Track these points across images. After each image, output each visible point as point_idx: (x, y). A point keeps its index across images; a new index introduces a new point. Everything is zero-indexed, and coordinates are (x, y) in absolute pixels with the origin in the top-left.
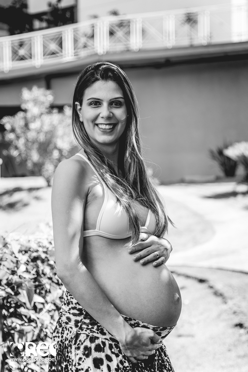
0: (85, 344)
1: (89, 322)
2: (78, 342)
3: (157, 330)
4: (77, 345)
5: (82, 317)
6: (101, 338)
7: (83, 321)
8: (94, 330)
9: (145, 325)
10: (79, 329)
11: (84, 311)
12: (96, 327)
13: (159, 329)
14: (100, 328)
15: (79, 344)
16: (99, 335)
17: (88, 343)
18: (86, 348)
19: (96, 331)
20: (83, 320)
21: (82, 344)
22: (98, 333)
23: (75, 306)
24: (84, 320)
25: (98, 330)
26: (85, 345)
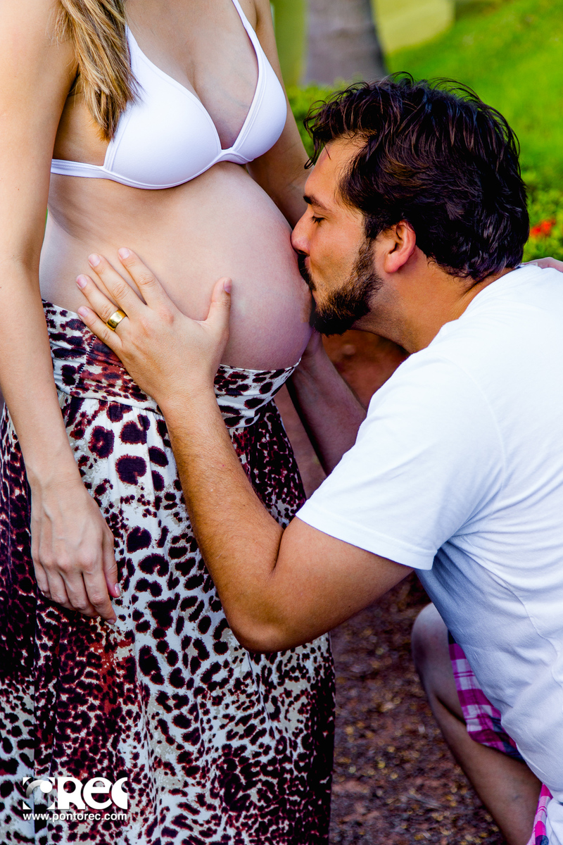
0: (95, 423)
1: (101, 372)
2: (78, 418)
3: (265, 379)
4: (76, 426)
5: (83, 359)
6: (137, 409)
7: (84, 368)
8: (116, 390)
9: (236, 372)
10: (77, 388)
11: (86, 343)
12: (119, 383)
13: (268, 376)
14: (130, 385)
15: (80, 423)
16: (130, 401)
17: (103, 421)
18: (99, 433)
19: (122, 393)
20: (86, 368)
21: (89, 422)
22: (126, 397)
23: (62, 332)
24: (89, 367)
25: (125, 389)
26: (97, 425)
